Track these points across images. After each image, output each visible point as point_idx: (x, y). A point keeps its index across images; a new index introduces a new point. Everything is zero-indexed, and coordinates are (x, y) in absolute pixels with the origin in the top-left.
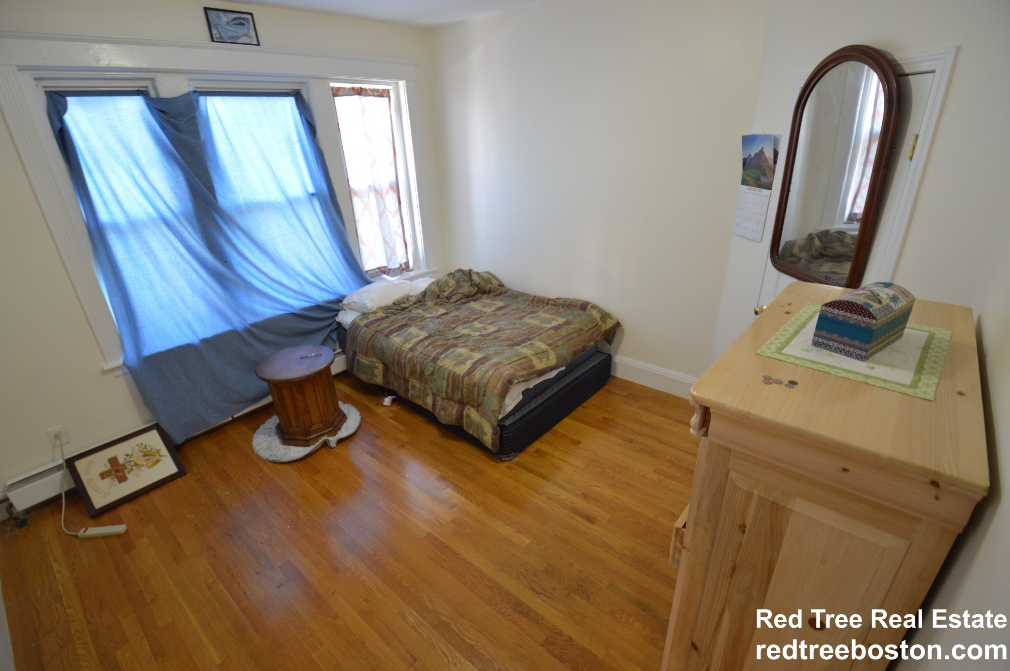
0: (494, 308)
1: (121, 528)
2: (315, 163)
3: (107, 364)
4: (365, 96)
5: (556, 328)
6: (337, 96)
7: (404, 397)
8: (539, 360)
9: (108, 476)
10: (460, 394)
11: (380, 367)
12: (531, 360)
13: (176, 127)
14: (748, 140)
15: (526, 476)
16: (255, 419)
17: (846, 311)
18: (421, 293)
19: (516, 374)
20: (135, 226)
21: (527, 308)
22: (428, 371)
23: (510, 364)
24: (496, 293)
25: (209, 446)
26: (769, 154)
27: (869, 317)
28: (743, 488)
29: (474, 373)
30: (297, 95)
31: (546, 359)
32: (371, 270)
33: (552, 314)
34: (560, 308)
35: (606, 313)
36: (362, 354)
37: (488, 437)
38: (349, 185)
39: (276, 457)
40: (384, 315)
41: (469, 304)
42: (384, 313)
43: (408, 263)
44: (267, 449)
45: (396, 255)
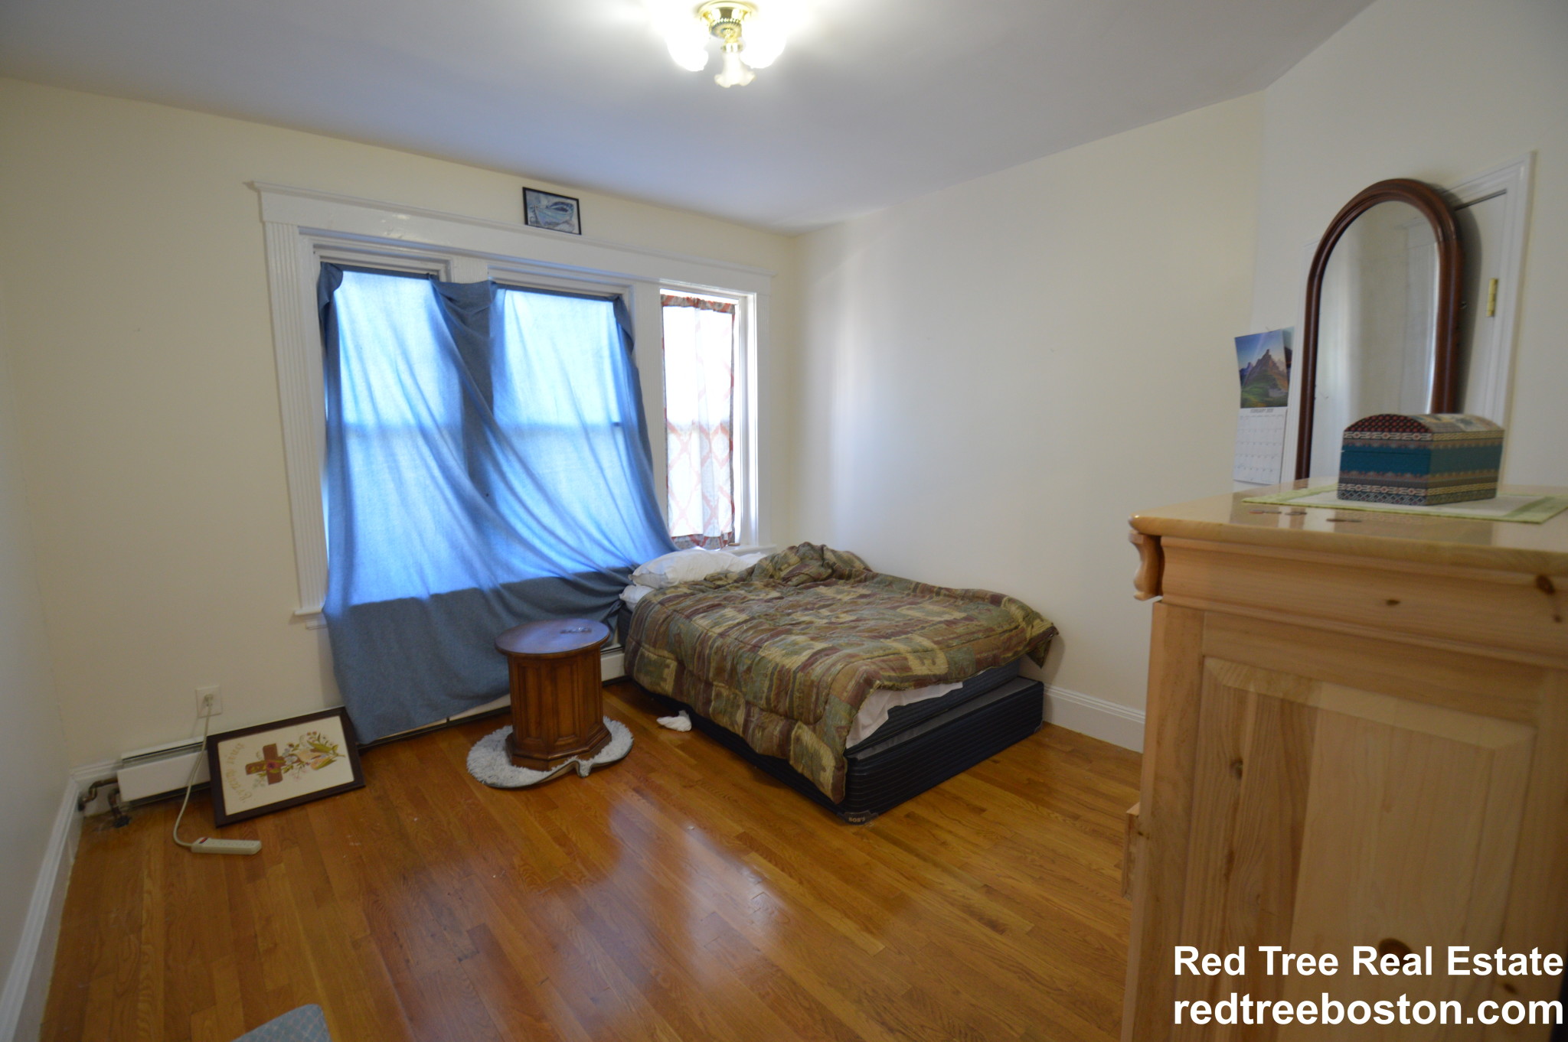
0: (852, 596)
1: (252, 846)
2: (627, 384)
3: (301, 607)
4: (702, 309)
5: (949, 623)
6: (667, 305)
7: (702, 715)
8: (918, 660)
9: (257, 771)
10: (788, 699)
11: (672, 666)
12: (906, 659)
13: (462, 319)
14: (1243, 344)
15: (887, 849)
16: (478, 727)
17: (1383, 431)
18: (747, 570)
19: (879, 673)
20: (384, 432)
21: (905, 599)
22: (743, 666)
23: (871, 658)
24: (859, 579)
25: (407, 757)
26: (1278, 356)
27: (1419, 431)
28: (1229, 684)
29: (814, 666)
30: (617, 301)
31: (930, 661)
32: (679, 537)
33: (945, 607)
34: (959, 600)
35: (1033, 612)
36: (649, 644)
37: (827, 775)
38: (666, 418)
39: (498, 778)
40: (688, 591)
41: (816, 588)
42: (689, 589)
43: (734, 534)
44: (486, 767)
45: (717, 518)
